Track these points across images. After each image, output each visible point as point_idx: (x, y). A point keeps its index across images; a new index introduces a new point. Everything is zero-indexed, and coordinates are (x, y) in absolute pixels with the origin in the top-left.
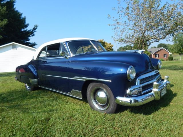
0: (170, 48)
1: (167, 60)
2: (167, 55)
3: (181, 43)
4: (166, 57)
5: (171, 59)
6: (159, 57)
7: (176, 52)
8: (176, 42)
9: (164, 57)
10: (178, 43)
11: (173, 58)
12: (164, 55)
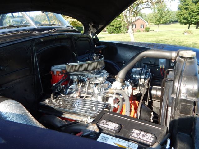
0: (148, 17)
1: (143, 31)
2: (144, 25)
3: (160, 12)
4: (143, 27)
5: (148, 30)
6: (135, 28)
7: (155, 22)
8: (155, 11)
9: (141, 28)
10: (157, 12)
11: (149, 29)
12: (141, 25)
